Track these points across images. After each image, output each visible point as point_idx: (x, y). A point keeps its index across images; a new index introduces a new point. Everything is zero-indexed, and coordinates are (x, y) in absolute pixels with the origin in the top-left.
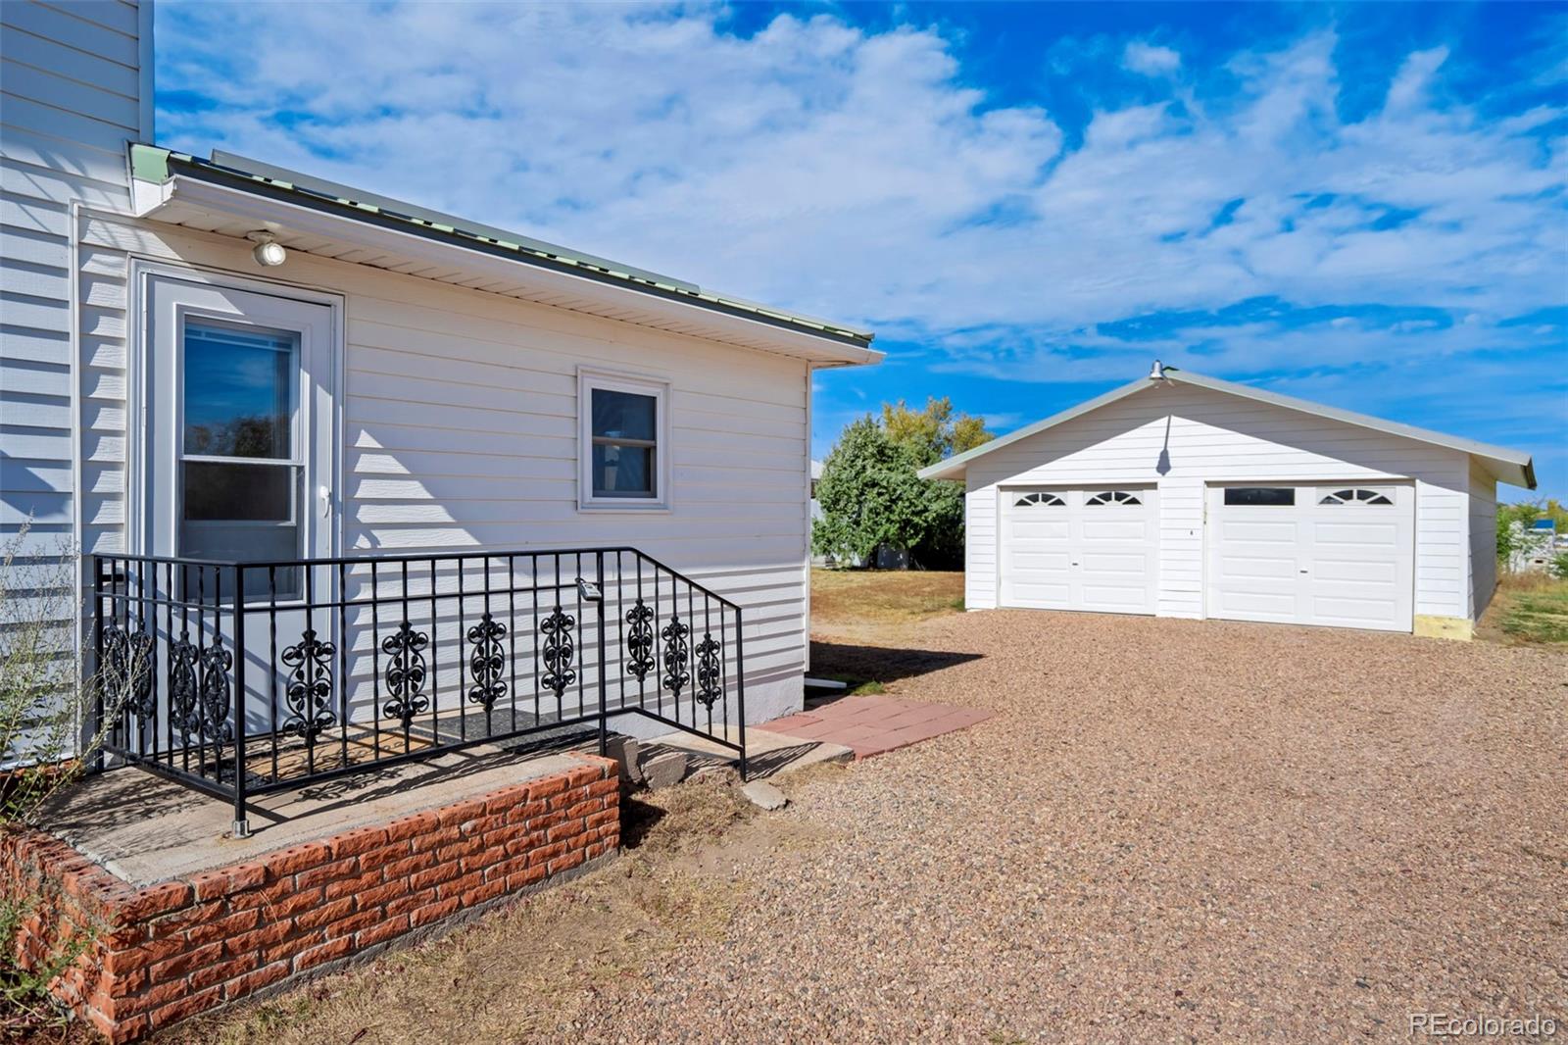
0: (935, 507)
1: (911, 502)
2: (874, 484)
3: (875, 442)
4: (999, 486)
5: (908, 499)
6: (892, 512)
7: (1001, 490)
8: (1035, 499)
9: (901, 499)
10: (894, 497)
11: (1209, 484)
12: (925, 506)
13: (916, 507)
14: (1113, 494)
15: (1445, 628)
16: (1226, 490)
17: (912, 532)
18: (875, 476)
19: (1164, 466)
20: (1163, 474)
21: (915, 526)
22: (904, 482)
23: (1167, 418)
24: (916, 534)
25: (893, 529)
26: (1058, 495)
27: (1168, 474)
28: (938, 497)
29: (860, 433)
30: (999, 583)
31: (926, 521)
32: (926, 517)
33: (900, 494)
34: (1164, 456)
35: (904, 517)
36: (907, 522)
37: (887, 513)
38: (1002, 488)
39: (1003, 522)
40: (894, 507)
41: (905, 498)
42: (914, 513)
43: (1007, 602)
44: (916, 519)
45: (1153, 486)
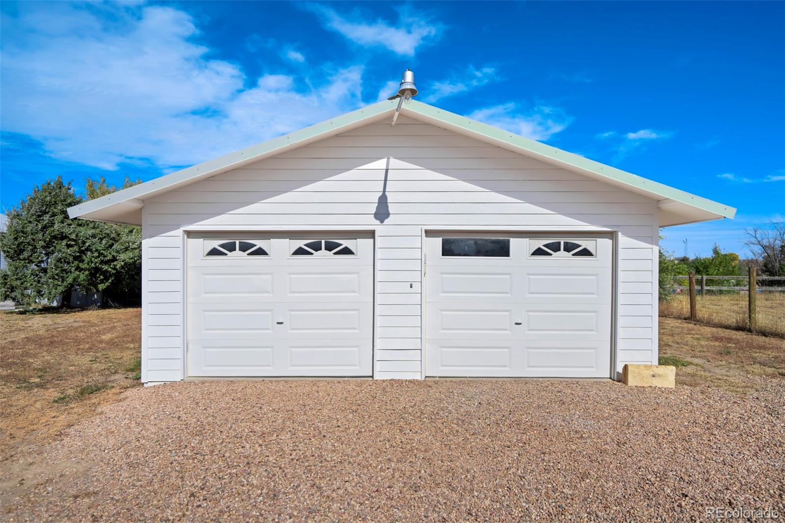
0: (122, 256)
1: (99, 253)
2: (63, 237)
3: (65, 201)
4: (185, 231)
5: (96, 250)
6: (83, 261)
7: (188, 237)
8: (231, 248)
9: (91, 251)
10: (83, 248)
11: (429, 233)
12: (113, 256)
13: (105, 257)
14: (323, 242)
15: (653, 376)
16: (443, 240)
17: (102, 277)
18: (64, 230)
19: (382, 213)
20: (382, 222)
21: (105, 273)
22: (94, 236)
23: (384, 161)
24: (106, 279)
25: (82, 276)
26: (259, 243)
27: (386, 221)
28: (127, 249)
29: (50, 193)
30: (186, 348)
31: (114, 269)
32: (114, 265)
33: (89, 246)
34: (383, 201)
35: (93, 265)
36: (97, 270)
37: (76, 263)
38: (190, 234)
39: (190, 273)
40: (84, 257)
41: (94, 250)
42: (102, 262)
43: (194, 371)
44: (105, 267)
45: (371, 234)
